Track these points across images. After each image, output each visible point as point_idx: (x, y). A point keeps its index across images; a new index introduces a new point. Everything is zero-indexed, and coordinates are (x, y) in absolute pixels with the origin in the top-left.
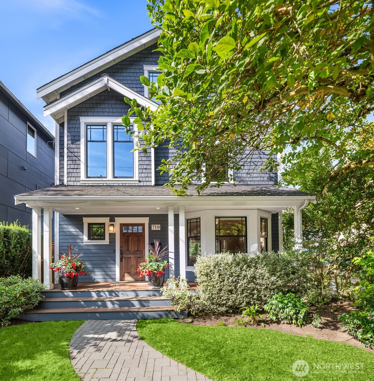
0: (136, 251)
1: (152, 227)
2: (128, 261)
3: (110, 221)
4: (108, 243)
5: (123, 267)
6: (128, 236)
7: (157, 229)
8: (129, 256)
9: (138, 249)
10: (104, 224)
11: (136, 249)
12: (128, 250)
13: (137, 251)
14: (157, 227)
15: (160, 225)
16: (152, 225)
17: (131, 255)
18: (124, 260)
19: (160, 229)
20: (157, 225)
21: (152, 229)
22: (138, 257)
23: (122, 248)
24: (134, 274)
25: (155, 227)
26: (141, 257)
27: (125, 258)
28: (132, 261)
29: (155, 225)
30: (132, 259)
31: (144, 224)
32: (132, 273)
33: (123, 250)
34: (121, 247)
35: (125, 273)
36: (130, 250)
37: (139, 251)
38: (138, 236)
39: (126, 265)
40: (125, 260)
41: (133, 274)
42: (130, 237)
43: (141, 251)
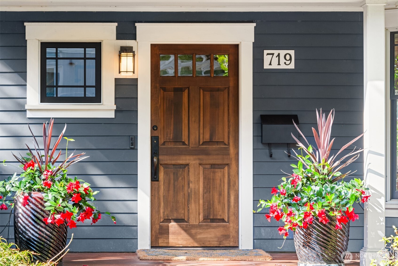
0: (204, 143)
1: (267, 59)
2: (176, 179)
3: (119, 37)
4: (112, 115)
5: (159, 198)
6: (179, 91)
7: (283, 66)
8: (183, 160)
9: (211, 136)
10: (97, 46)
11: (207, 137)
12: (177, 139)
13: (211, 142)
14: (282, 60)
15: (292, 52)
16: (266, 52)
17: (188, 157)
18: (161, 175)
19: (292, 66)
20: (283, 53)
21: (266, 66)
22: (213, 166)
23: (156, 133)
24: (199, 226)
25: (275, 60)
26: (221, 166)
27: (166, 166)
28: (192, 178)
29: (276, 52)
30: (192, 170)
31: (236, 47)
32: (193, 221)
33: (161, 141)
34: (154, 128)
35: (168, 220)
36: (185, 138)
37: (218, 143)
38: (212, 90)
39: (171, 192)
40: (166, 173)
41: (194, 226)
42: (185, 94)
43: (223, 143)
